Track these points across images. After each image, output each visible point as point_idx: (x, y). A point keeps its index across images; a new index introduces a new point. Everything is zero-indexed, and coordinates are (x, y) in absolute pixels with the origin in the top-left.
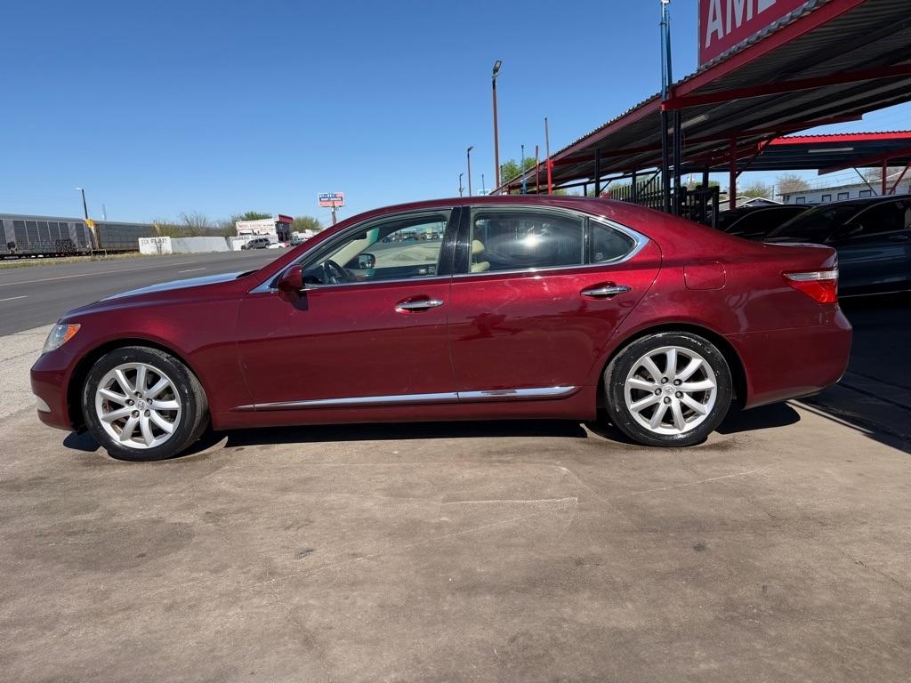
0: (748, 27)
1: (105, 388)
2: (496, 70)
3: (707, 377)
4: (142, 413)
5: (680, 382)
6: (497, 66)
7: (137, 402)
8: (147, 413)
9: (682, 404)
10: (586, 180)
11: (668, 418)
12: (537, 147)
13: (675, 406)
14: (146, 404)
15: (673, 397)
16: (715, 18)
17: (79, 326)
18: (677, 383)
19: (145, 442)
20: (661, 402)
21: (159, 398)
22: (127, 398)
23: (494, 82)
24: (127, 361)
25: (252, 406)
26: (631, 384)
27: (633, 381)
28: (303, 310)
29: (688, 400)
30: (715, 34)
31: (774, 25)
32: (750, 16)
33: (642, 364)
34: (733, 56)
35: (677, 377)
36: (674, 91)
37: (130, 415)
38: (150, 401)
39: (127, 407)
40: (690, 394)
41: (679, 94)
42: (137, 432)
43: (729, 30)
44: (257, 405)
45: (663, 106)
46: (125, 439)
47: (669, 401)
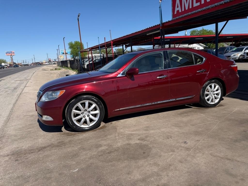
0: (189, 10)
1: (74, 110)
2: (79, 16)
3: (219, 90)
4: (86, 116)
5: (214, 91)
6: (79, 15)
7: (84, 113)
8: (88, 116)
9: (215, 97)
11: (212, 101)
12: (105, 38)
13: (213, 97)
15: (213, 95)
16: (178, 7)
17: (65, 91)
19: (88, 125)
20: (211, 96)
22: (82, 112)
23: (78, 19)
24: (83, 100)
27: (206, 92)
28: (133, 80)
29: (216, 95)
30: (178, 11)
31: (199, 10)
32: (191, 7)
33: (208, 88)
34: (185, 16)
35: (214, 90)
36: (163, 24)
37: (83, 117)
38: (89, 112)
39: (81, 115)
40: (216, 94)
41: (165, 25)
42: (85, 122)
43: (183, 10)
44: (120, 109)
45: (161, 28)
46: (81, 125)
47: (212, 96)
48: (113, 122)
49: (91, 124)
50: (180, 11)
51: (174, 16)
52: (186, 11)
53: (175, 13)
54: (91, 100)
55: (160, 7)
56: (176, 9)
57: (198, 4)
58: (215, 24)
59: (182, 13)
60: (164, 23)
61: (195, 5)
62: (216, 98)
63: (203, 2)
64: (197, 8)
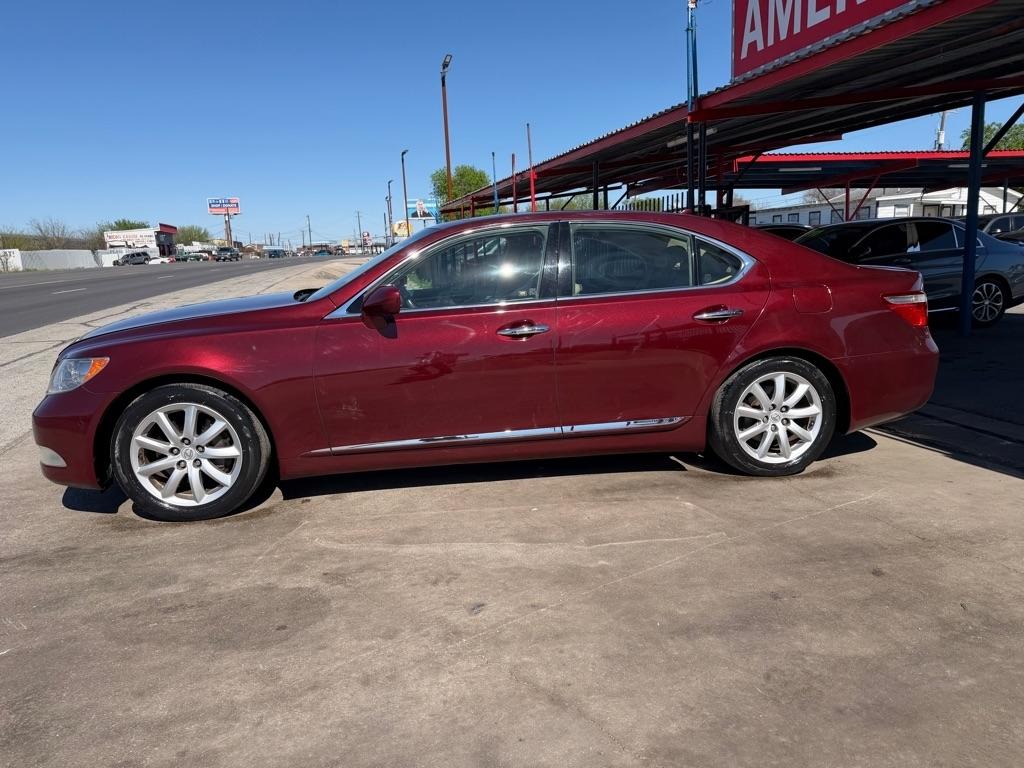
0: (794, 42)
1: (142, 435)
2: (445, 65)
3: (812, 403)
4: (190, 463)
5: (787, 408)
7: (183, 451)
8: (197, 463)
9: (789, 433)
10: (549, 194)
11: (775, 447)
12: (513, 156)
13: (782, 433)
14: (195, 453)
15: (779, 425)
16: (753, 28)
17: (108, 359)
18: (784, 409)
19: (195, 499)
20: (769, 430)
21: (211, 444)
22: (171, 446)
23: (443, 79)
24: (173, 401)
25: (328, 450)
26: (740, 411)
27: (742, 409)
28: (388, 337)
29: (794, 427)
30: (753, 45)
31: (828, 41)
32: (797, 29)
33: (752, 391)
34: (777, 69)
35: (784, 404)
36: (698, 101)
37: (175, 467)
38: (200, 449)
39: (170, 457)
40: (796, 421)
41: (712, 104)
43: (771, 42)
44: (333, 449)
45: (689, 118)
46: (169, 496)
47: (775, 428)
48: (314, 499)
49: (208, 498)
50: (760, 47)
51: (739, 66)
52: (780, 47)
53: (744, 55)
54: (205, 404)
55: (688, 30)
56: (749, 37)
57: (825, 14)
59: (770, 53)
60: (704, 97)
61: (817, 17)
62: (794, 440)
63: (841, 7)
64: (824, 28)
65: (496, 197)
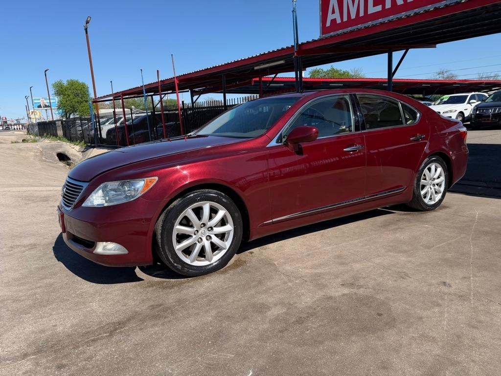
0: (358, 20)
1: (178, 225)
2: (87, 22)
3: (441, 176)
4: (204, 239)
5: (434, 179)
6: (89, 19)
7: (200, 232)
8: (209, 238)
9: (435, 190)
11: (430, 197)
13: (433, 190)
14: (207, 232)
16: (333, 12)
17: (156, 178)
19: (208, 260)
20: (429, 189)
21: (217, 225)
23: (86, 30)
24: (198, 201)
25: (271, 221)
26: (422, 182)
29: (436, 187)
30: (334, 20)
31: (381, 20)
32: (362, 14)
33: (425, 173)
34: (351, 32)
35: (434, 177)
36: (300, 46)
37: (197, 242)
38: (210, 229)
39: (194, 236)
41: (304, 48)
42: (202, 254)
43: (345, 19)
44: (274, 220)
45: (295, 53)
46: (193, 261)
47: (431, 188)
49: (215, 258)
50: (339, 21)
51: (324, 30)
52: (351, 22)
53: (328, 24)
54: (216, 202)
55: (293, 11)
56: (330, 17)
57: (379, 8)
58: (386, 55)
59: (343, 25)
60: (303, 44)
61: (372, 10)
62: (437, 193)
63: (388, 5)
64: (376, 15)
65: (144, 92)
